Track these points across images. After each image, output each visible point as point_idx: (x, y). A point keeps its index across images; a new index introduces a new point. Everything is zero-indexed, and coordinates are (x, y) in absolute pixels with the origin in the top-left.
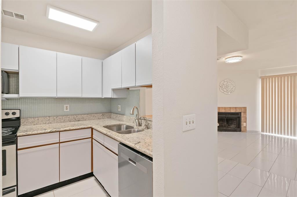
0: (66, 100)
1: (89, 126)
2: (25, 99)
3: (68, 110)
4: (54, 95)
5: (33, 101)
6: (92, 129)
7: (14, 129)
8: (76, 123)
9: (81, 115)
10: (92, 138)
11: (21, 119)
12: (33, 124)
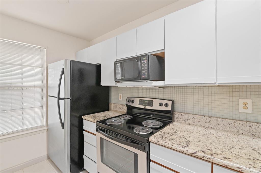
3: (249, 110)
11: (175, 113)
12: (187, 123)
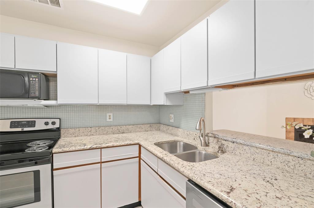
0: (109, 108)
1: (136, 142)
2: (65, 106)
3: (111, 120)
4: (95, 102)
5: (73, 108)
6: (140, 146)
7: (53, 142)
8: (121, 135)
9: (126, 125)
10: (139, 157)
11: (62, 130)
12: (73, 136)
